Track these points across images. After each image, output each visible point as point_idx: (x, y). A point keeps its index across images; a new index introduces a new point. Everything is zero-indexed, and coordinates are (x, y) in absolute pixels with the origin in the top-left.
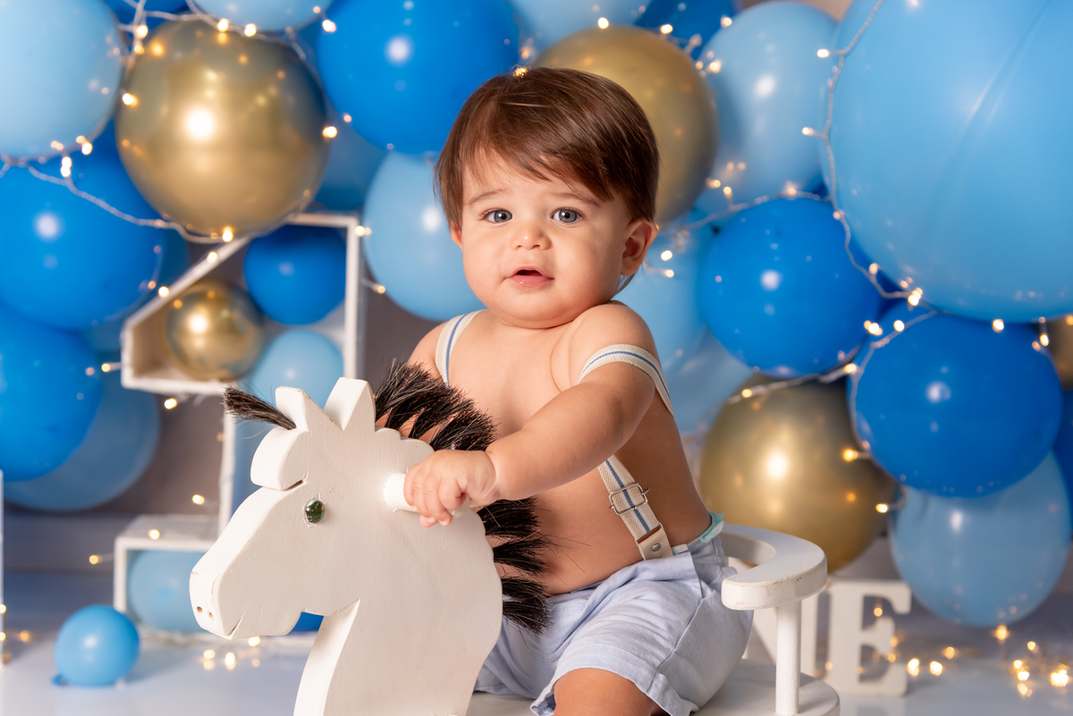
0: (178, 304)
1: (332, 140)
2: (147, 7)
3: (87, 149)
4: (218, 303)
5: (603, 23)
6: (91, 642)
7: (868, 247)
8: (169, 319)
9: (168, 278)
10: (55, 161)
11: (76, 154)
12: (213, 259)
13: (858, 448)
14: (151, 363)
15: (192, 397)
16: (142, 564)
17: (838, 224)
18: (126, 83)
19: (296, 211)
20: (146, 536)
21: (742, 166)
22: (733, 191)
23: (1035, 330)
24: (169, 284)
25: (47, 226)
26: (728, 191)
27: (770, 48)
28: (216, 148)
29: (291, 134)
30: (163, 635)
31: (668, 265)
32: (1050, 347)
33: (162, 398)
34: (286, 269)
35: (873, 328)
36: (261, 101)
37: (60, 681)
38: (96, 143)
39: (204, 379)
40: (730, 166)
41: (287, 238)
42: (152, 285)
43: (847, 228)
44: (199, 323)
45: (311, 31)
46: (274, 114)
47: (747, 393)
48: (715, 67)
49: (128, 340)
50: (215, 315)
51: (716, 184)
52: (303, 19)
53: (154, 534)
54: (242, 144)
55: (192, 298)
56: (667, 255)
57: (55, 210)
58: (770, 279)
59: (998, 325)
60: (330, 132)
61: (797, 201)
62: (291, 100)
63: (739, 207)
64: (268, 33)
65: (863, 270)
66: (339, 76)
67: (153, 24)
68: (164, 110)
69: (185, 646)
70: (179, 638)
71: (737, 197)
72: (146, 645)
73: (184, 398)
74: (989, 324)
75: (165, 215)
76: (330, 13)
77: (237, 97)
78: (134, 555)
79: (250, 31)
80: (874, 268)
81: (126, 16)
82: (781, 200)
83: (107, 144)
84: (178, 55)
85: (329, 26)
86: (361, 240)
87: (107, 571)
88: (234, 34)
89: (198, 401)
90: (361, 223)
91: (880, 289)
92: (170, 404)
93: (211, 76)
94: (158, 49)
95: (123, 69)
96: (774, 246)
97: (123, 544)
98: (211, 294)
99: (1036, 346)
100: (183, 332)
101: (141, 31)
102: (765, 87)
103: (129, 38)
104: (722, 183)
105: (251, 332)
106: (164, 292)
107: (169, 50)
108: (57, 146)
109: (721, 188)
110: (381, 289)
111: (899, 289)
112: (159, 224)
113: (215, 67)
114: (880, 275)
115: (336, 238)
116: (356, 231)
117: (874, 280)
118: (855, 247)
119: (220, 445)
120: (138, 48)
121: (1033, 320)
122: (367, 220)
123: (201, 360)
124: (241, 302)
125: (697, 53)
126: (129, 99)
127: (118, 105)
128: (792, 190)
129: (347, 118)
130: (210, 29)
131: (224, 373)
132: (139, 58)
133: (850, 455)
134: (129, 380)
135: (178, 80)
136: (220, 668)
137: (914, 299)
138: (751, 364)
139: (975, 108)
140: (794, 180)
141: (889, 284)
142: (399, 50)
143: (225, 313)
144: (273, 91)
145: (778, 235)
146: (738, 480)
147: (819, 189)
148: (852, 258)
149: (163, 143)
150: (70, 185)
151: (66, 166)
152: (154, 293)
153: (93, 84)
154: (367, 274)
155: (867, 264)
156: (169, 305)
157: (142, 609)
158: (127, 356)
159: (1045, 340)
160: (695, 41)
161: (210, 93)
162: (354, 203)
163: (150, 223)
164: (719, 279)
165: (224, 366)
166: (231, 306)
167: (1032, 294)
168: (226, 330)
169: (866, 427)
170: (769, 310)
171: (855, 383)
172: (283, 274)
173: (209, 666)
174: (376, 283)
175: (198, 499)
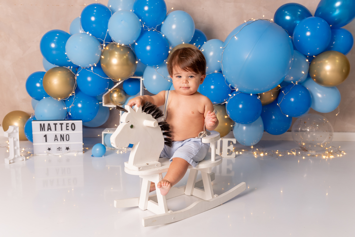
0: (112, 92)
1: (137, 64)
2: (105, 41)
3: (96, 65)
4: (119, 92)
5: (183, 43)
6: (98, 149)
7: (229, 81)
8: (110, 95)
9: (110, 88)
10: (90, 68)
11: (94, 67)
12: (117, 84)
13: (227, 116)
14: (108, 102)
16: (106, 136)
17: (224, 77)
18: (102, 54)
19: (131, 76)
20: (107, 131)
23: (257, 95)
24: (110, 89)
25: (89, 79)
27: (212, 47)
28: (117, 65)
29: (130, 63)
32: (260, 98)
33: (110, 108)
34: (130, 86)
35: (230, 95)
36: (125, 57)
37: (92, 156)
38: (97, 65)
41: (130, 80)
44: (115, 95)
45: (133, 45)
46: (127, 59)
48: (203, 50)
49: (103, 98)
50: (118, 94)
52: (132, 43)
53: (108, 131)
54: (122, 64)
55: (114, 91)
57: (90, 76)
58: (212, 87)
59: (251, 95)
60: (137, 62)
61: (217, 73)
62: (130, 57)
64: (126, 45)
66: (138, 53)
67: (106, 44)
68: (108, 59)
69: (114, 150)
72: (107, 150)
73: (113, 108)
74: (250, 94)
76: (136, 42)
77: (121, 57)
78: (105, 135)
79: (123, 45)
80: (230, 85)
81: (102, 43)
82: (214, 73)
83: (99, 65)
84: (111, 49)
85: (136, 44)
86: (142, 81)
87: (101, 137)
88: (120, 45)
90: (142, 78)
92: (111, 109)
93: (116, 53)
94: (107, 48)
95: (101, 52)
96: (213, 81)
97: (103, 133)
98: (117, 90)
99: (258, 98)
100: (113, 97)
101: (104, 45)
102: (211, 54)
103: (102, 46)
105: (124, 97)
106: (109, 90)
107: (109, 48)
108: (90, 65)
110: (146, 89)
111: (234, 88)
112: (108, 78)
113: (117, 51)
114: (231, 86)
115: (138, 80)
116: (142, 79)
117: (230, 87)
118: (226, 81)
120: (104, 48)
122: (143, 78)
123: (116, 101)
125: (200, 48)
126: (102, 57)
127: (101, 58)
128: (216, 72)
129: (140, 60)
130: (116, 45)
132: (104, 49)
133: (226, 117)
134: (104, 105)
135: (110, 54)
136: (120, 154)
137: (237, 90)
139: (247, 57)
140: (216, 70)
141: (232, 88)
142: (148, 48)
144: (127, 55)
145: (213, 79)
147: (221, 72)
148: (226, 83)
149: (108, 64)
150: (93, 71)
151: (92, 68)
152: (108, 90)
153: (96, 54)
154: (144, 87)
155: (229, 84)
156: (110, 92)
157: (106, 144)
158: (103, 101)
160: (199, 46)
161: (116, 56)
162: (141, 75)
163: (107, 78)
164: (203, 87)
165: (120, 103)
166: (121, 93)
167: (257, 89)
168: (120, 96)
169: (229, 112)
170: (212, 92)
171: (227, 104)
172: (129, 87)
173: (118, 153)
174: (145, 88)
175: (116, 125)
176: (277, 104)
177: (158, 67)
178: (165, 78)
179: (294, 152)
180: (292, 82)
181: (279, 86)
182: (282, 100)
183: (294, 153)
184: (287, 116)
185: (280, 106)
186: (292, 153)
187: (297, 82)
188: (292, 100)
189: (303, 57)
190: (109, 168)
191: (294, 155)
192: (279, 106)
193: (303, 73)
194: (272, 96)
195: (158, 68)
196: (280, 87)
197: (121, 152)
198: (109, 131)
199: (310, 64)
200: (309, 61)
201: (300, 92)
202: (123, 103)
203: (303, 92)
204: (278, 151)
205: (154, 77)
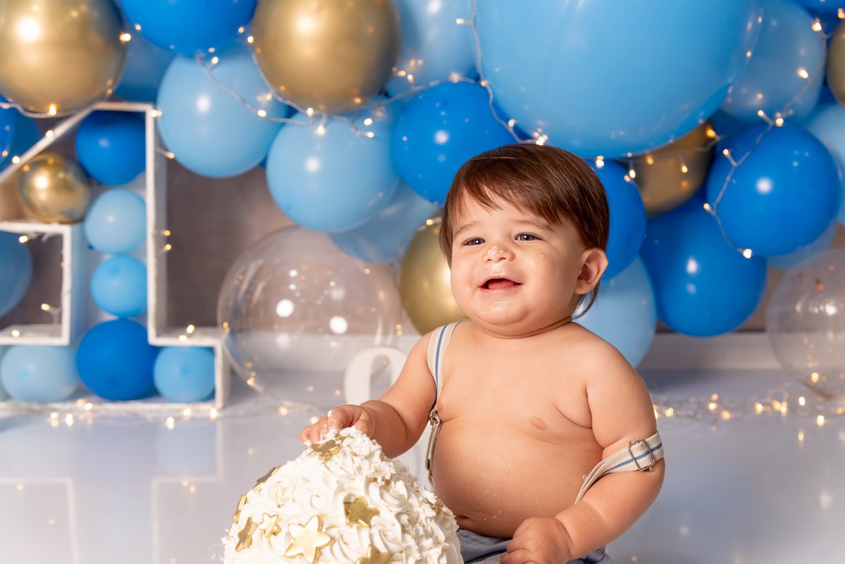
0: (26, 168)
1: (127, 42)
4: (56, 168)
7: (507, 107)
8: (22, 180)
9: (19, 150)
12: (51, 136)
15: (41, 235)
17: (484, 88)
19: (102, 98)
20: (11, 336)
21: (420, 62)
22: (414, 77)
23: (623, 165)
24: (20, 154)
26: (410, 77)
29: (96, 39)
30: (24, 405)
31: (369, 128)
32: (637, 179)
34: (104, 143)
36: (75, 14)
39: (48, 223)
40: (412, 63)
41: (99, 120)
42: (5, 154)
43: (490, 91)
44: (42, 182)
46: (84, 24)
47: (429, 222)
50: (54, 177)
51: (402, 73)
53: (16, 333)
54: (61, 43)
55: (36, 164)
56: (368, 122)
58: (442, 138)
59: (600, 162)
60: (126, 37)
61: (460, 83)
62: (96, 14)
63: (418, 88)
65: (504, 123)
68: (3, 20)
70: (36, 407)
71: (417, 82)
73: (34, 236)
74: (593, 162)
75: (10, 100)
77: (56, 12)
78: (5, 349)
80: (511, 123)
82: (448, 83)
86: (155, 120)
89: (45, 239)
90: (155, 108)
91: (515, 136)
92: (23, 240)
96: (443, 113)
98: (51, 161)
99: (627, 179)
100: (31, 189)
102: (434, 6)
104: (407, 73)
105: (81, 191)
106: (16, 160)
109: (406, 76)
110: (171, 155)
111: (530, 138)
112: (6, 106)
114: (516, 128)
115: (139, 118)
116: (152, 114)
117: (511, 131)
118: (495, 105)
119: (61, 270)
121: (624, 155)
122: (159, 106)
123: (46, 209)
124: (73, 168)
128: (455, 78)
129: (138, 27)
131: (61, 217)
136: (63, 425)
138: (432, 200)
140: (457, 70)
141: (524, 135)
143: (61, 175)
144: (83, 8)
145: (445, 104)
146: (426, 285)
148: (494, 114)
149: (4, 45)
152: (8, 161)
154: (160, 144)
155: (507, 121)
156: (20, 170)
159: (632, 174)
162: (150, 95)
164: (405, 139)
165: (63, 213)
166: (66, 171)
167: (621, 133)
168: (60, 187)
170: (442, 158)
172: (103, 145)
173: (55, 423)
174: (167, 150)
175: (45, 307)
176: (707, 206)
177: (215, 60)
178: (244, 101)
179: (781, 401)
180: (761, 113)
181: (711, 133)
182: (723, 186)
183: (782, 408)
184: (748, 254)
185: (718, 214)
186: (770, 405)
187: (778, 115)
188: (764, 186)
189: (802, 14)
190: (20, 487)
191: (779, 412)
192: (713, 213)
193: (804, 74)
194: (685, 169)
195: (219, 64)
196: (712, 139)
197: (69, 420)
198: (21, 335)
199: (829, 43)
200: (826, 30)
201: (796, 153)
202: (78, 215)
203: (807, 154)
204: (715, 397)
205: (203, 104)
